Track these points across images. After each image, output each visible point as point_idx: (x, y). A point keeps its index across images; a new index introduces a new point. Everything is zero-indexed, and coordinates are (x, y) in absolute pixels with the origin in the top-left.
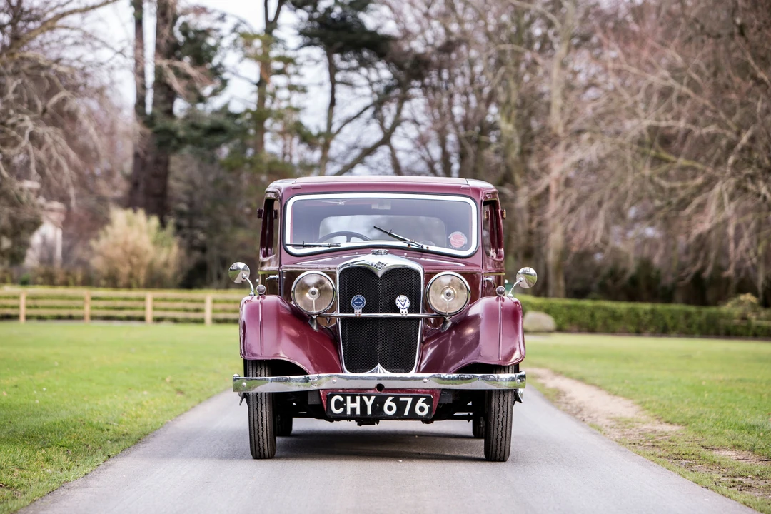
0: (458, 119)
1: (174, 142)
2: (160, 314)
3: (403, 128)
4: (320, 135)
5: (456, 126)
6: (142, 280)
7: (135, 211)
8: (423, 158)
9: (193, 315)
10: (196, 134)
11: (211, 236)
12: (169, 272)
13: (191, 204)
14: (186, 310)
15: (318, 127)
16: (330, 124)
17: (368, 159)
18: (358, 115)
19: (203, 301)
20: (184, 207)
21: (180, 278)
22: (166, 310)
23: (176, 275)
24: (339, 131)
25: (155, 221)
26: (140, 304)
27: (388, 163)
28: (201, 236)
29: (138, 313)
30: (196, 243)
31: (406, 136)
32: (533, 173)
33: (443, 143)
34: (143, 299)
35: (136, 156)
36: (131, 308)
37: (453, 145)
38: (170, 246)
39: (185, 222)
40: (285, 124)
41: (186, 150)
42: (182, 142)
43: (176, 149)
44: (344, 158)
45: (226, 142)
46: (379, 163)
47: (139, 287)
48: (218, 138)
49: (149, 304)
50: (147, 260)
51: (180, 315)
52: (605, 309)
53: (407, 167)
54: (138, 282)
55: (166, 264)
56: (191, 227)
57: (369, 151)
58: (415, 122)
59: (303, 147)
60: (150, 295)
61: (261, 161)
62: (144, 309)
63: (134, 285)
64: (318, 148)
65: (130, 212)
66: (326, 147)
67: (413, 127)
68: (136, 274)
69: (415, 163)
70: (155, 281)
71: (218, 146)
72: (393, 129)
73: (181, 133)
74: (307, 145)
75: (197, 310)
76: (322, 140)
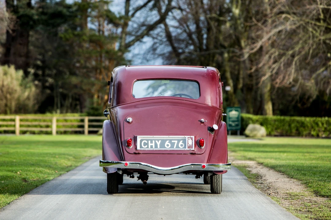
0: (206, 7)
1: (31, 23)
2: (25, 129)
3: (172, 13)
4: (121, 18)
5: (205, 12)
6: (13, 108)
7: (9, 67)
8: (185, 31)
9: (44, 129)
10: (44, 17)
11: (56, 81)
12: (31, 103)
13: (43, 62)
14: (41, 127)
15: (119, 13)
16: (127, 12)
17: (151, 32)
18: (145, 5)
19: (51, 121)
20: (39, 63)
21: (37, 107)
22: (29, 126)
23: (34, 105)
24: (133, 15)
25: (21, 73)
26: (13, 123)
27: (163, 34)
28: (50, 80)
29: (11, 129)
30: (47, 84)
31: (174, 18)
32: (253, 39)
33: (197, 22)
34: (14, 120)
35: (8, 32)
36: (7, 126)
37: (203, 23)
38: (30, 87)
39: (40, 72)
40: (99, 11)
41: (39, 28)
42: (36, 23)
43: (32, 28)
44: (137, 32)
45: (64, 22)
46: (158, 34)
47: (11, 113)
48: (58, 21)
49: (18, 123)
50: (16, 96)
51: (36, 130)
52: (298, 122)
53: (175, 37)
54: (10, 110)
55: (28, 98)
56: (44, 75)
57: (152, 27)
58: (180, 8)
59: (110, 26)
60: (18, 118)
61: (85, 34)
62: (14, 126)
63: (8, 112)
64: (120, 26)
65: (6, 67)
66: (126, 25)
67: (179, 12)
68: (9, 104)
69: (179, 34)
70: (21, 109)
71: (59, 25)
72: (166, 13)
73: (36, 17)
74: (113, 25)
75: (48, 126)
76: (122, 22)
